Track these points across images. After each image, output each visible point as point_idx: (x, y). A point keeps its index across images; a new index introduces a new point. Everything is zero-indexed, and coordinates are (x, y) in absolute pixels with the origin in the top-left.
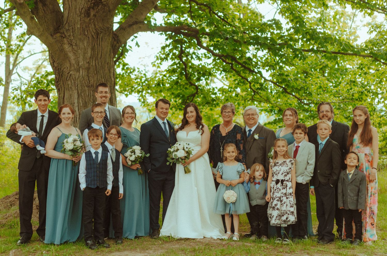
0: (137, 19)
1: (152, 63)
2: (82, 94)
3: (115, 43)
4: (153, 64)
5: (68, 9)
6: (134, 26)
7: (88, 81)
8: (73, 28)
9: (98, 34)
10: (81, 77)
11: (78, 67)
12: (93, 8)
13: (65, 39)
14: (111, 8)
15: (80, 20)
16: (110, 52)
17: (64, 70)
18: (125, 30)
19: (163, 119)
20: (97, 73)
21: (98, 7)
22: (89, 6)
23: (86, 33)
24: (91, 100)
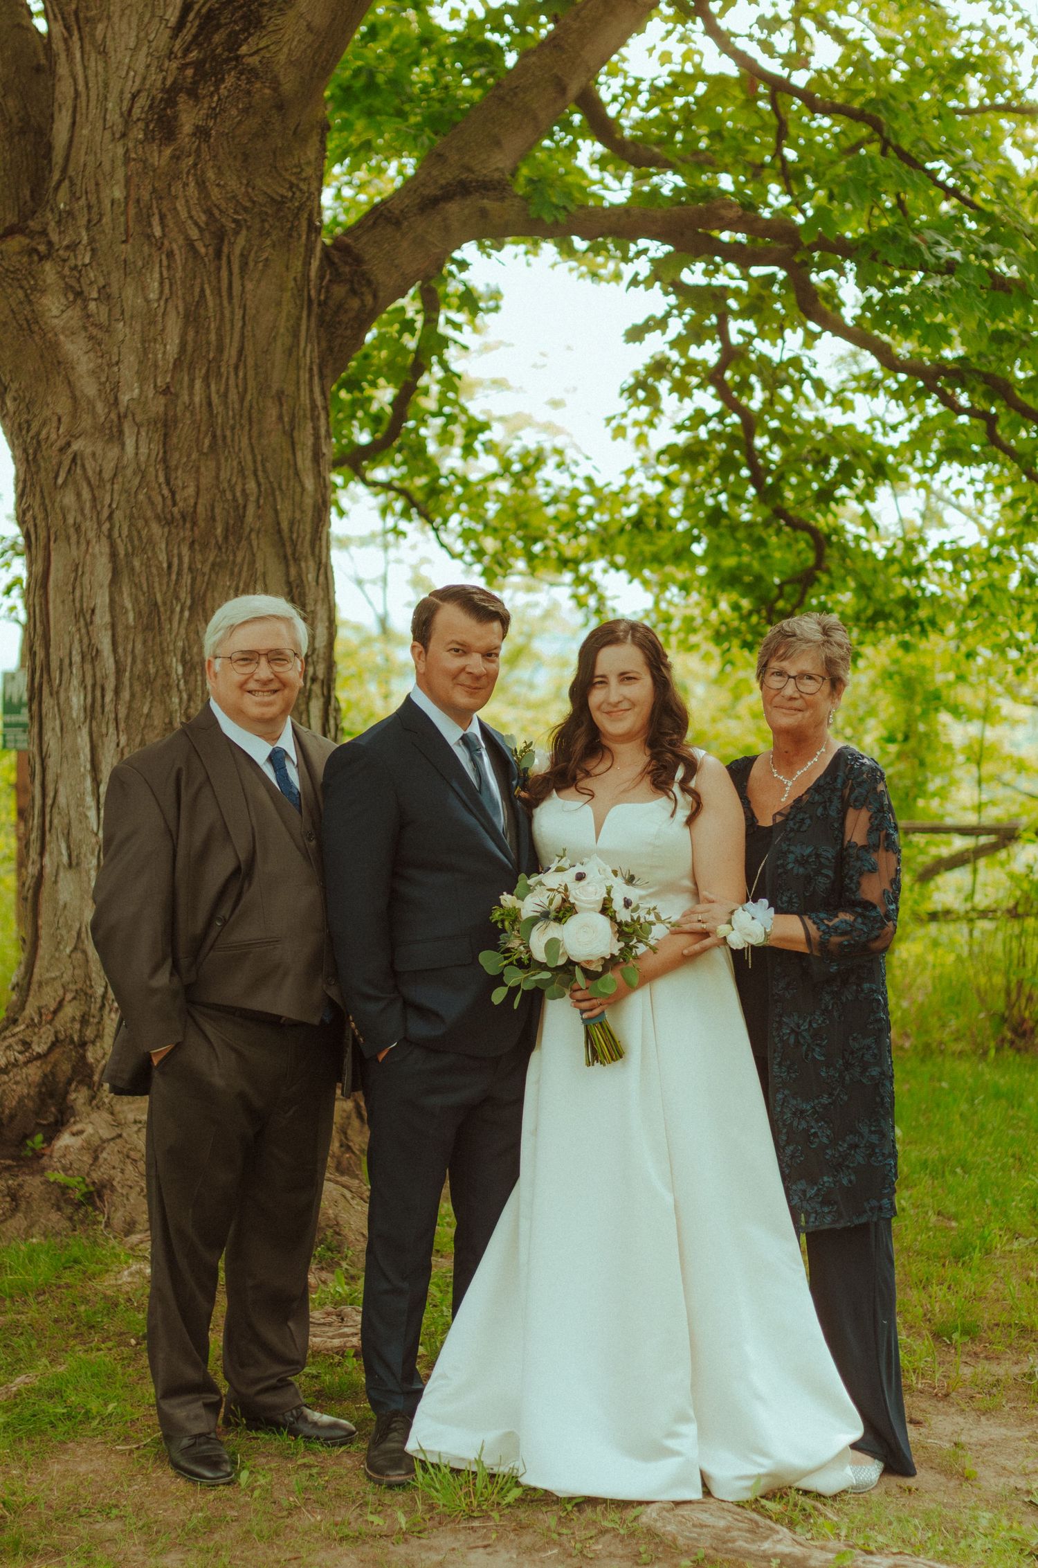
0: (469, 169)
1: (609, 420)
2: (137, 563)
3: (339, 291)
4: (614, 423)
5: (70, 103)
6: (453, 208)
7: (166, 492)
8: (89, 207)
9: (220, 236)
10: (129, 472)
11: (113, 416)
12: (193, 93)
13: (48, 266)
14: (289, 83)
15: (127, 160)
16: (295, 334)
17: (44, 432)
18: (398, 224)
19: (462, 715)
20: (213, 447)
21: (217, 89)
22: (168, 83)
23: (158, 232)
24: (183, 595)
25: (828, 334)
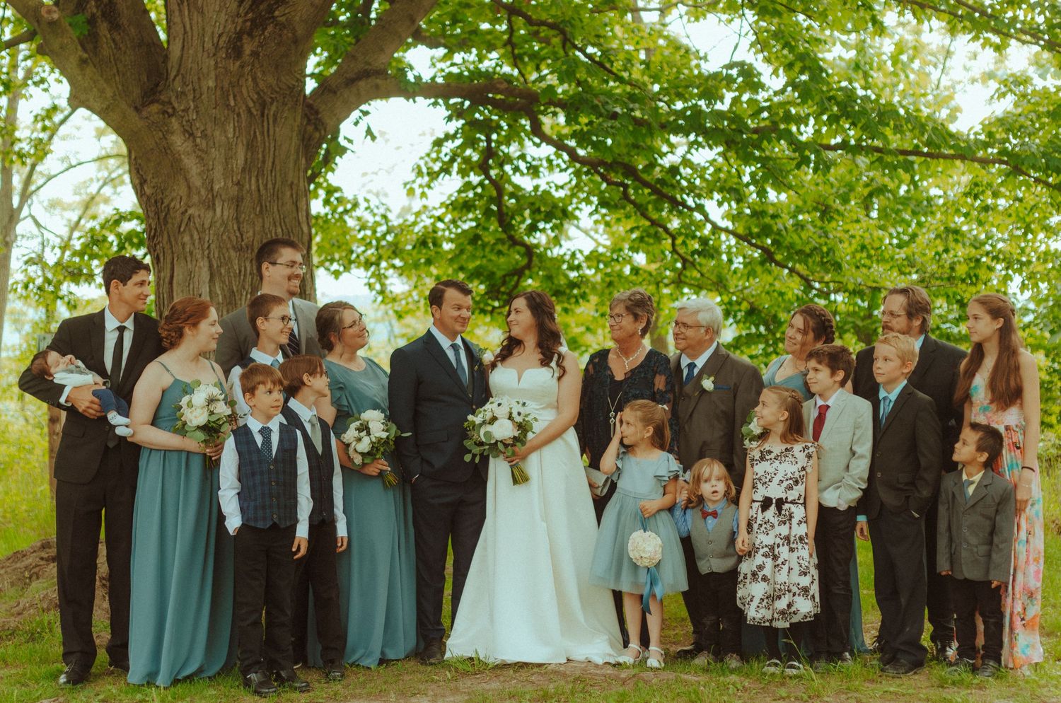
0: (370, 64)
1: (405, 184)
2: (223, 271)
3: (310, 128)
4: (408, 186)
5: (181, 36)
6: (362, 84)
7: (238, 234)
8: (194, 90)
9: (263, 105)
10: (218, 224)
11: (210, 196)
12: (250, 34)
13: (173, 120)
14: (300, 31)
15: (216, 67)
16: (298, 153)
17: (172, 205)
18: (335, 93)
20: (261, 211)
21: (263, 33)
22: (238, 29)
23: (232, 103)
24: (247, 287)
25: (544, 144)
